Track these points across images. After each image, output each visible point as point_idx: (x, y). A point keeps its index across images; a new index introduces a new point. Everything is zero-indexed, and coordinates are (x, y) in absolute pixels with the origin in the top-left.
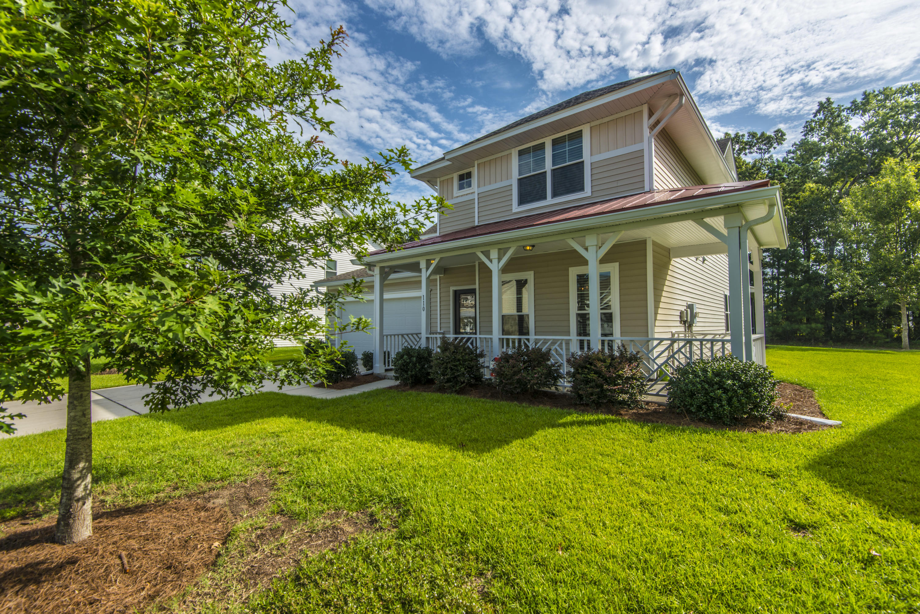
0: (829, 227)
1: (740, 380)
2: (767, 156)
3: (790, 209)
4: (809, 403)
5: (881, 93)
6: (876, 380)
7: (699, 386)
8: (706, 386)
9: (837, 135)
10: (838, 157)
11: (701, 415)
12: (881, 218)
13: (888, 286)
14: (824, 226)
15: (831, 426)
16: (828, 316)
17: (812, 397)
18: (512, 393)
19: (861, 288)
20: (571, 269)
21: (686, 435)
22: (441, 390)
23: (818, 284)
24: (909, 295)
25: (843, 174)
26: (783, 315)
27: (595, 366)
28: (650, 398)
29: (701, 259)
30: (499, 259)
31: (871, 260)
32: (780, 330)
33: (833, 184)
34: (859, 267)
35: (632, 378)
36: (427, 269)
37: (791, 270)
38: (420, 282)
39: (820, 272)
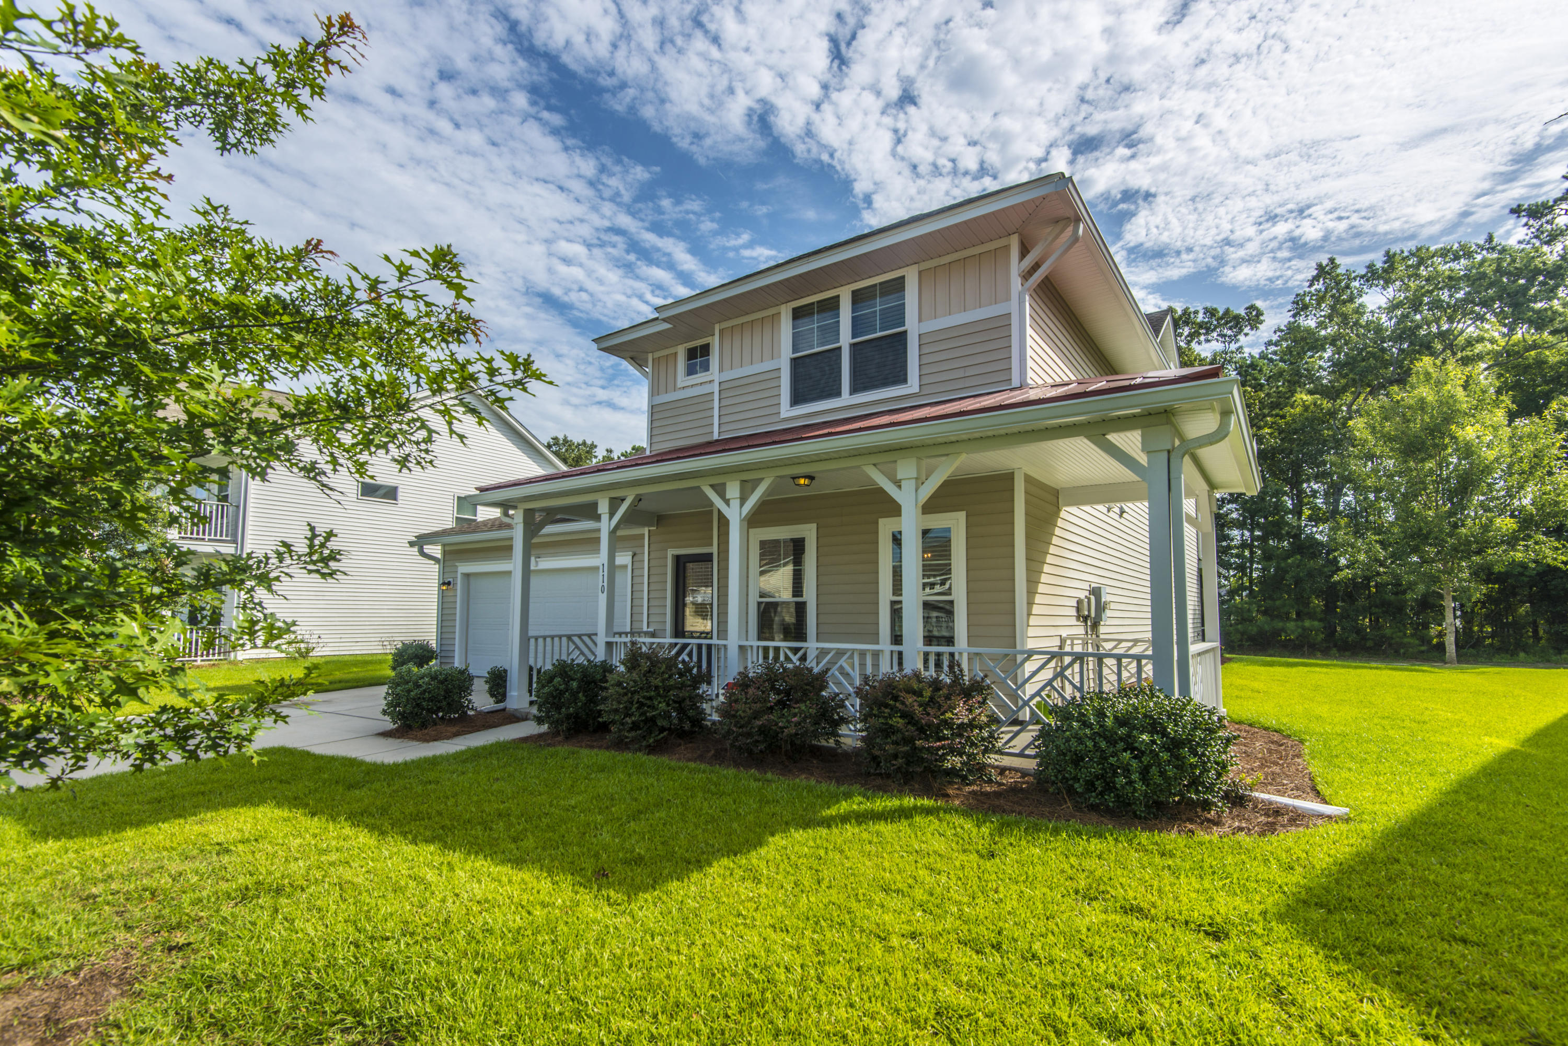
0: (1332, 464)
1: (1164, 734)
2: (1233, 347)
3: (1270, 434)
4: (1293, 768)
5: (1412, 254)
6: (1407, 723)
7: (1090, 744)
8: (1103, 745)
9: (1345, 317)
10: (1346, 354)
11: (1093, 799)
12: (1414, 453)
13: (1424, 561)
14: (1324, 463)
15: (1330, 817)
16: (1330, 608)
17: (1299, 756)
18: (750, 752)
19: (1382, 564)
20: (882, 522)
21: (1061, 842)
22: (620, 745)
23: (1314, 556)
24: (1457, 577)
25: (1354, 380)
26: (1260, 606)
27: (903, 703)
28: (1006, 761)
29: (1117, 510)
30: (743, 500)
31: (1396, 518)
32: (1253, 630)
33: (1338, 396)
34: (1378, 530)
35: (971, 725)
36: (612, 514)
37: (1273, 534)
38: (598, 540)
39: (1317, 536)
